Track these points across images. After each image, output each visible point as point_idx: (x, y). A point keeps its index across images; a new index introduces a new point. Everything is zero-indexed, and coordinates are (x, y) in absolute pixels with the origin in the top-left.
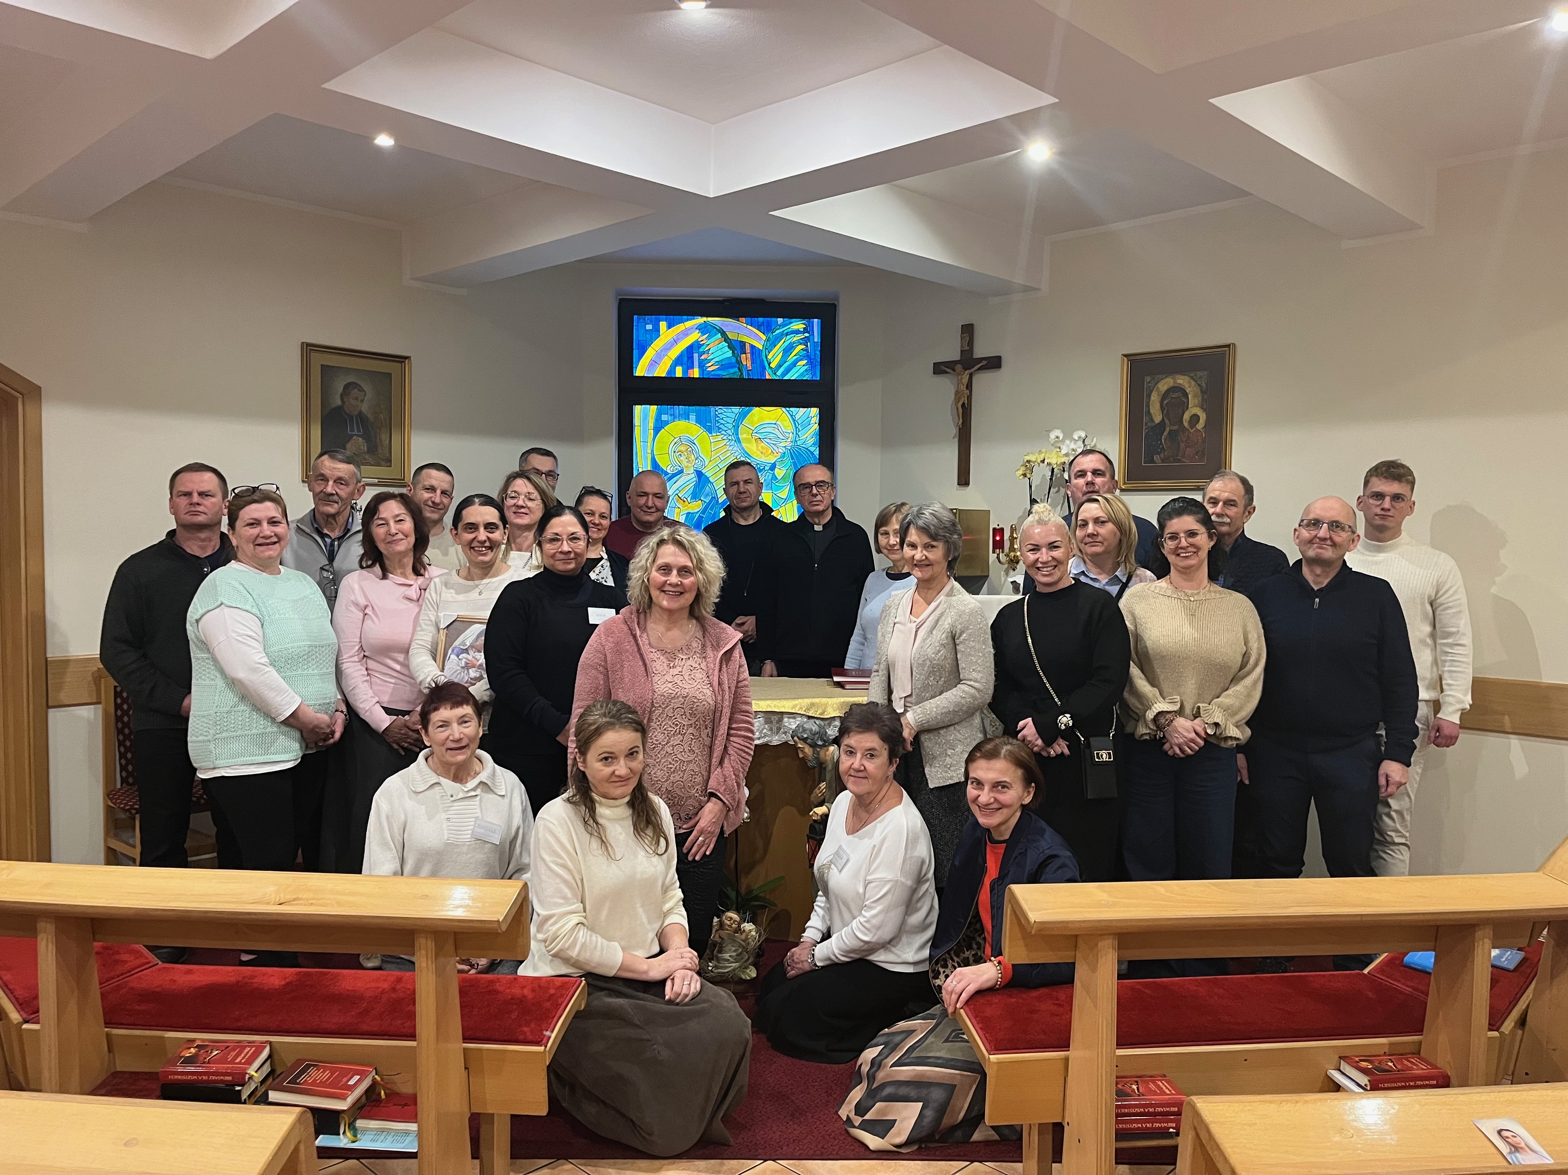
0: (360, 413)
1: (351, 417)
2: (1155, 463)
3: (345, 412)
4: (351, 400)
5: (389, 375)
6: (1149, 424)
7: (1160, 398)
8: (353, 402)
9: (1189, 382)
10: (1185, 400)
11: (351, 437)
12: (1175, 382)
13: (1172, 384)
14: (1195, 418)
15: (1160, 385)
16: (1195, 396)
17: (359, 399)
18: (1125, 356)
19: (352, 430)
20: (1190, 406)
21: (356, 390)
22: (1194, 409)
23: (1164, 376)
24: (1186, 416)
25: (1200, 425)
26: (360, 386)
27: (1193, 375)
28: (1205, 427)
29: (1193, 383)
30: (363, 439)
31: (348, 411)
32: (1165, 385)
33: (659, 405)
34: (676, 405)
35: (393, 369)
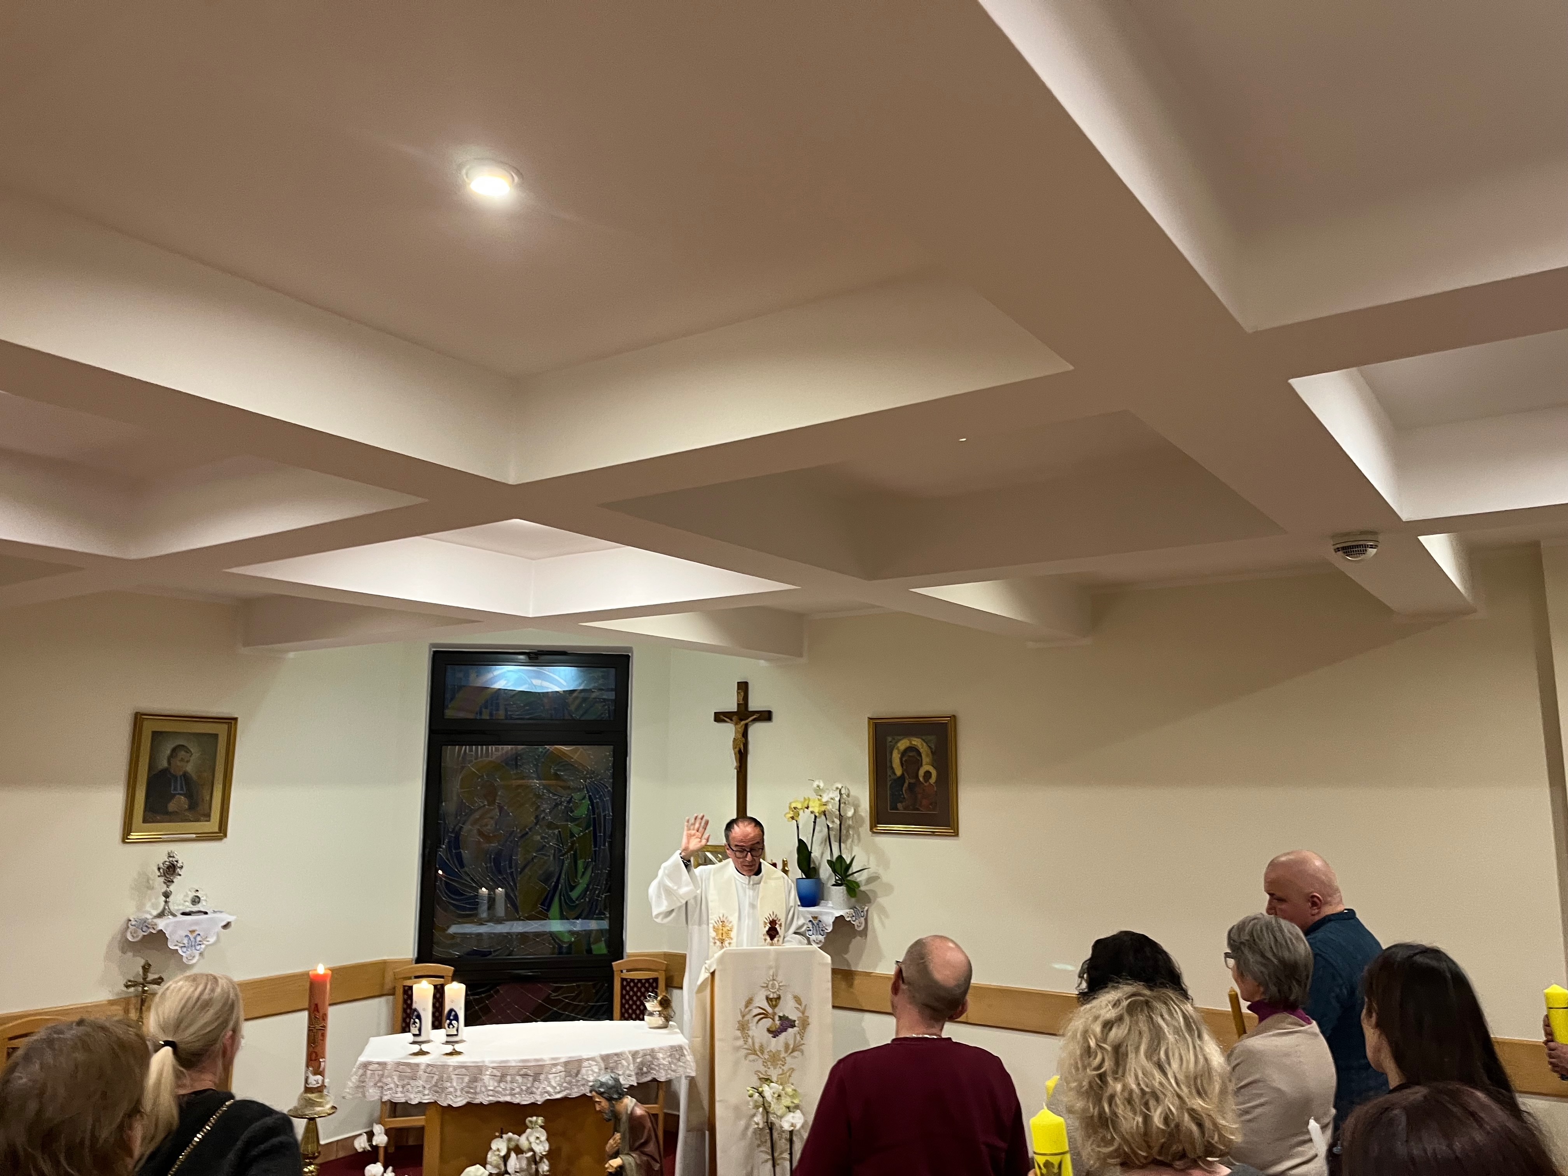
0: (185, 773)
1: (175, 777)
2: (897, 809)
3: (170, 773)
4: (178, 762)
5: (216, 736)
6: (893, 777)
7: (899, 756)
8: (180, 764)
9: (922, 745)
10: (920, 759)
11: (173, 796)
12: (911, 743)
13: (908, 744)
14: (928, 774)
15: (899, 745)
16: (927, 755)
17: (185, 760)
18: (870, 719)
19: (175, 789)
20: (924, 763)
21: (182, 752)
22: (926, 767)
23: (902, 737)
24: (921, 773)
25: (933, 780)
26: (187, 748)
27: (924, 738)
28: (936, 782)
29: (925, 744)
30: (186, 797)
31: (173, 772)
32: (903, 744)
33: (466, 745)
34: (482, 745)
35: (220, 729)
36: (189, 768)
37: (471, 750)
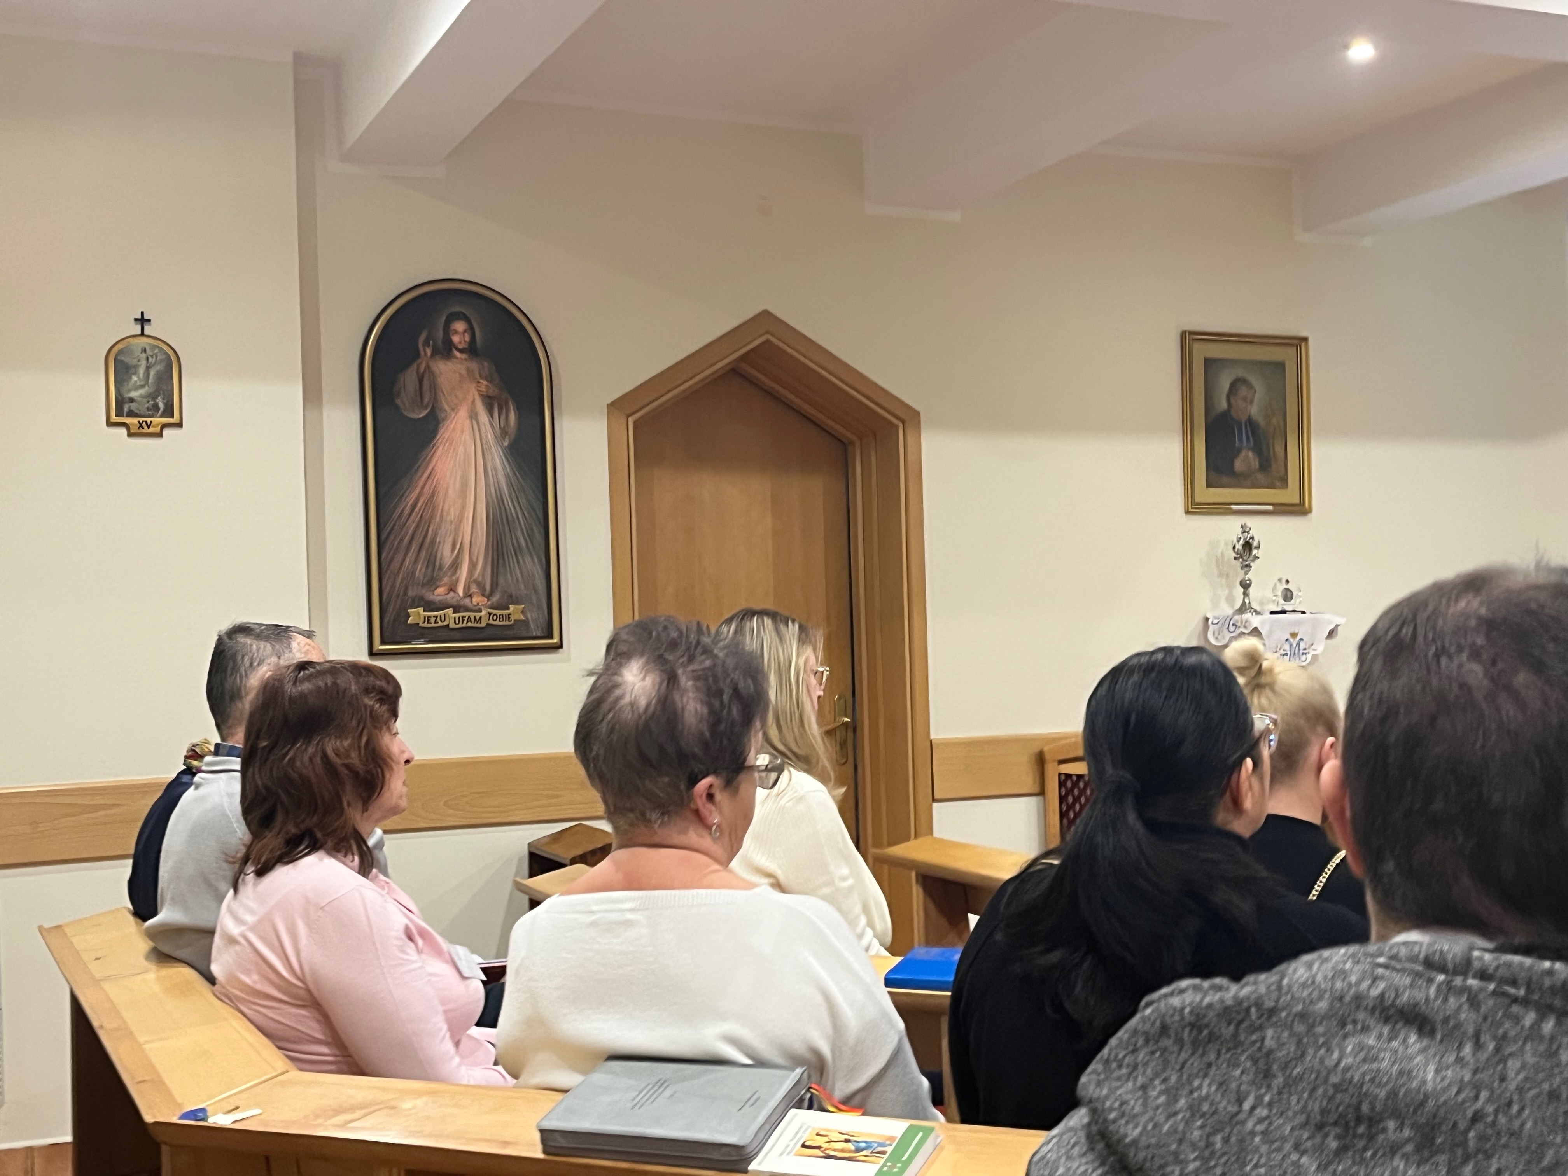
0: (1250, 418)
1: (1239, 423)
3: (1232, 418)
4: (1239, 401)
5: (1280, 366)
8: (1242, 404)
11: (1239, 451)
17: (1249, 398)
19: (1241, 442)
21: (1244, 387)
26: (1249, 383)
30: (1254, 452)
31: (1236, 419)
35: (1287, 355)
36: (1254, 410)
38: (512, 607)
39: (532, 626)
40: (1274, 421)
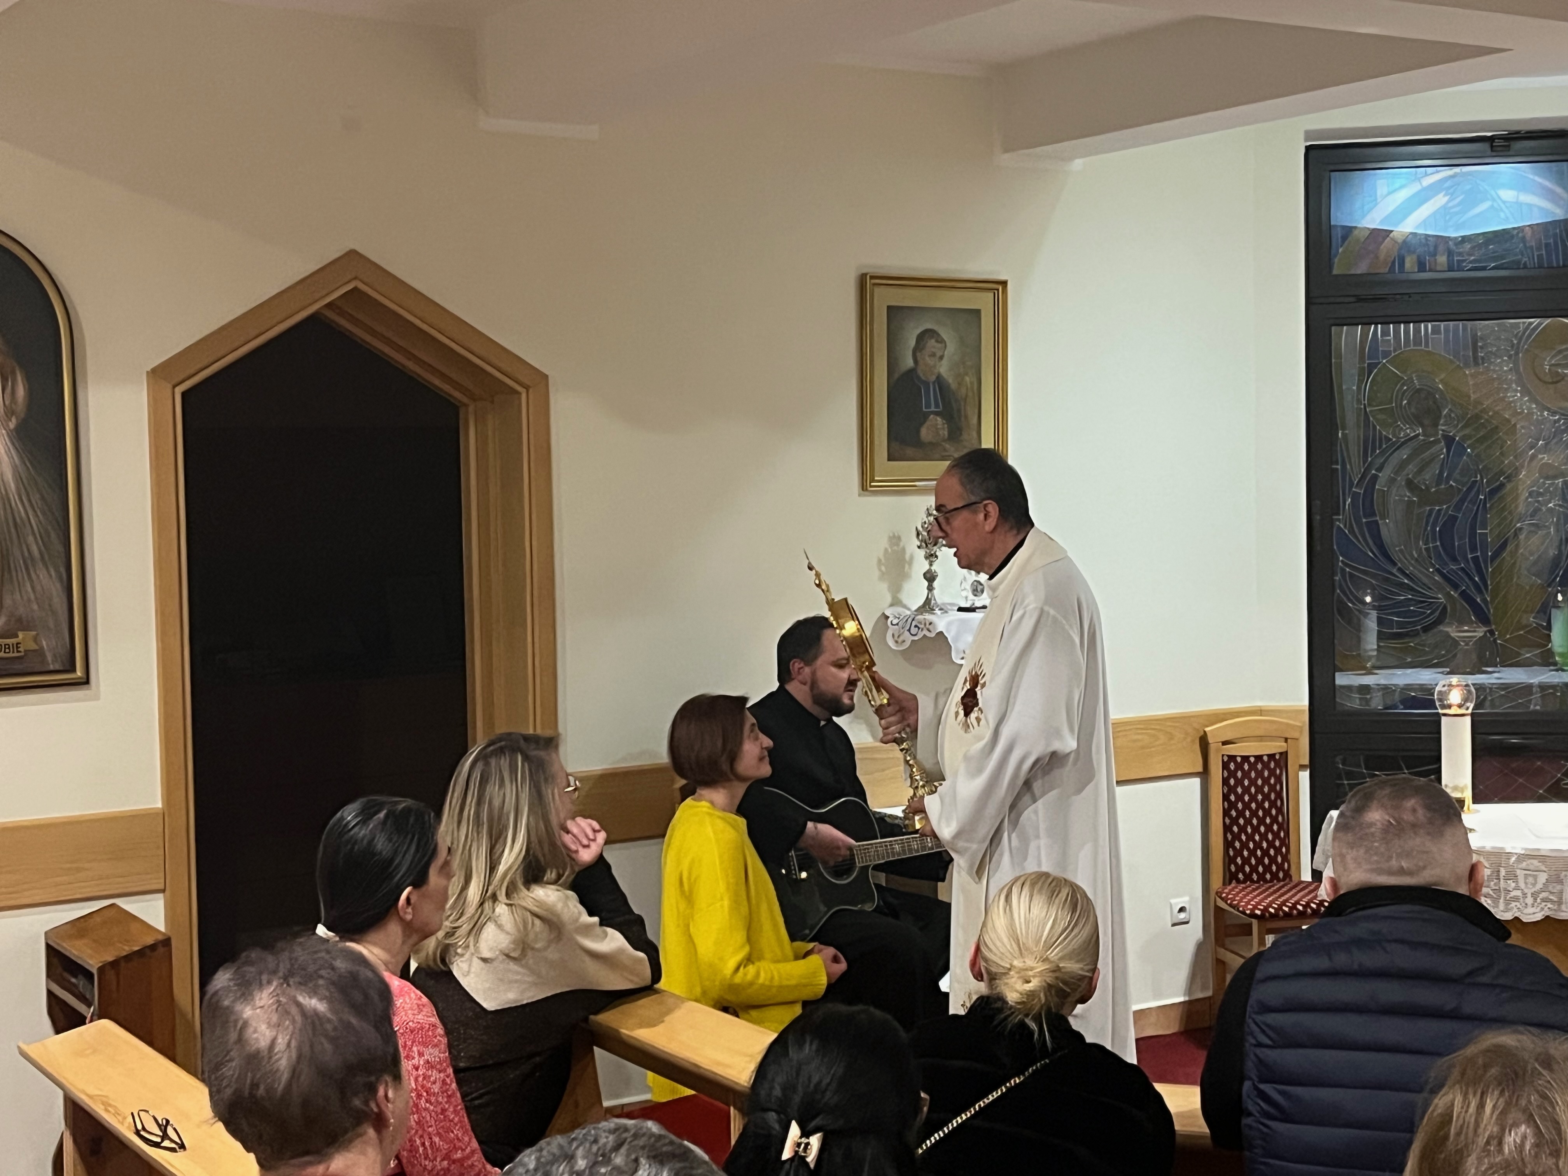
0: (939, 378)
1: (927, 384)
3: (919, 378)
4: (927, 358)
5: (976, 313)
8: (930, 361)
11: (926, 416)
17: (939, 354)
19: (928, 406)
21: (933, 341)
26: (938, 335)
30: (943, 418)
31: (923, 378)
33: (1376, 324)
34: (1407, 323)
35: (984, 302)
36: (944, 369)
37: (1385, 333)
38: (21, 635)
39: (49, 658)
40: (967, 379)
